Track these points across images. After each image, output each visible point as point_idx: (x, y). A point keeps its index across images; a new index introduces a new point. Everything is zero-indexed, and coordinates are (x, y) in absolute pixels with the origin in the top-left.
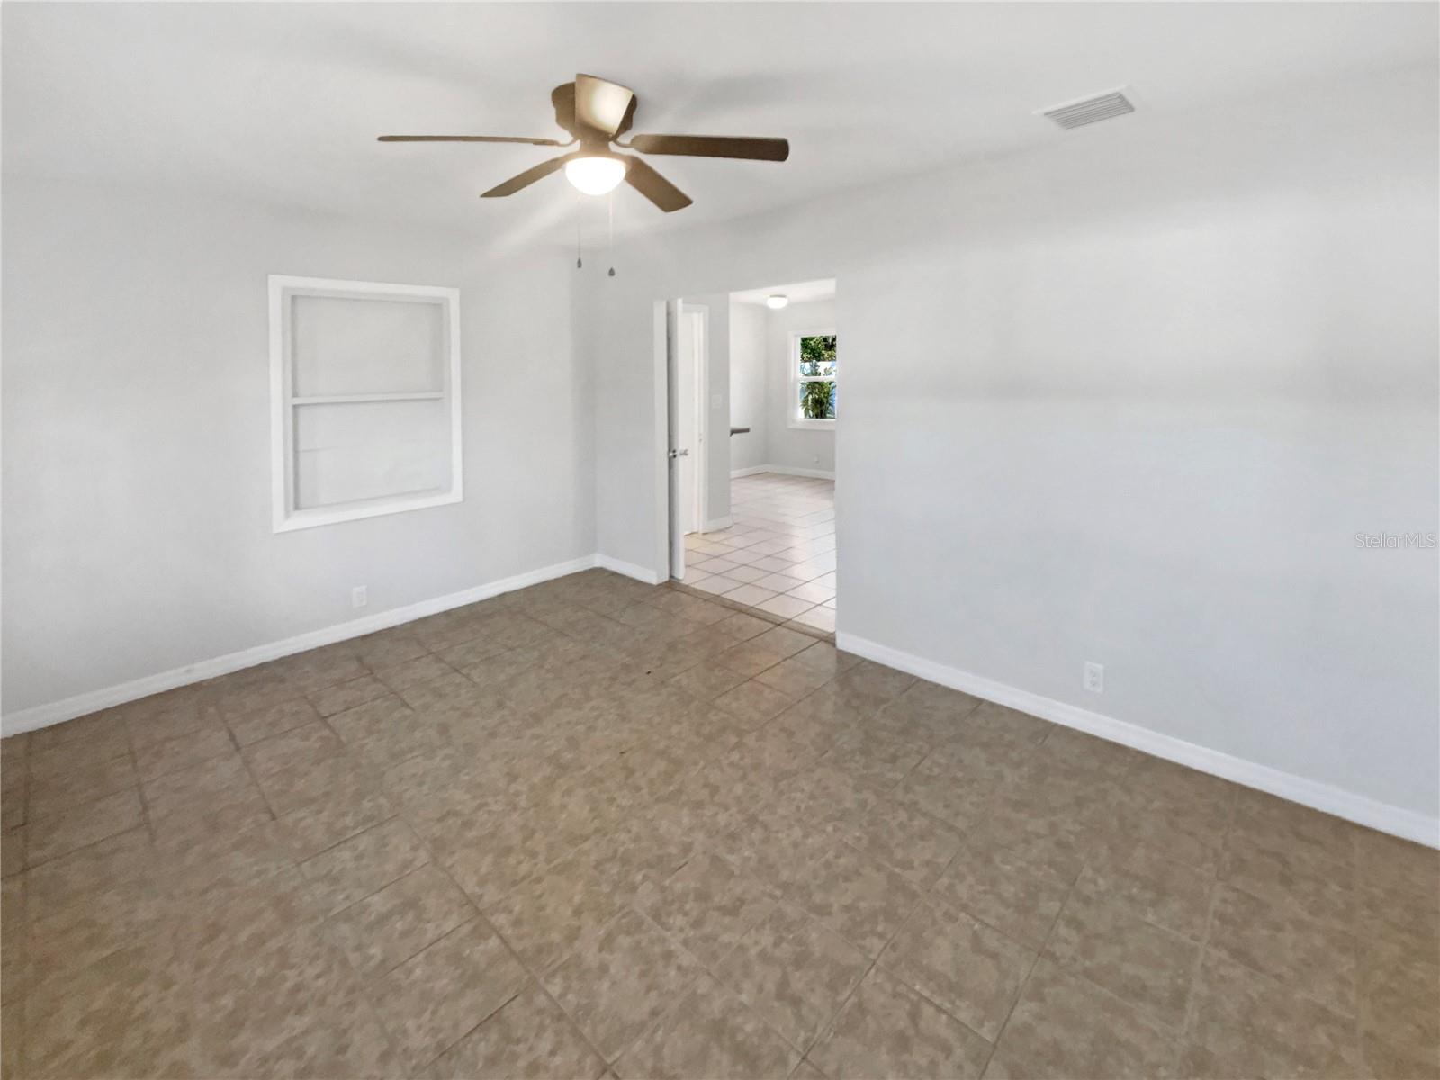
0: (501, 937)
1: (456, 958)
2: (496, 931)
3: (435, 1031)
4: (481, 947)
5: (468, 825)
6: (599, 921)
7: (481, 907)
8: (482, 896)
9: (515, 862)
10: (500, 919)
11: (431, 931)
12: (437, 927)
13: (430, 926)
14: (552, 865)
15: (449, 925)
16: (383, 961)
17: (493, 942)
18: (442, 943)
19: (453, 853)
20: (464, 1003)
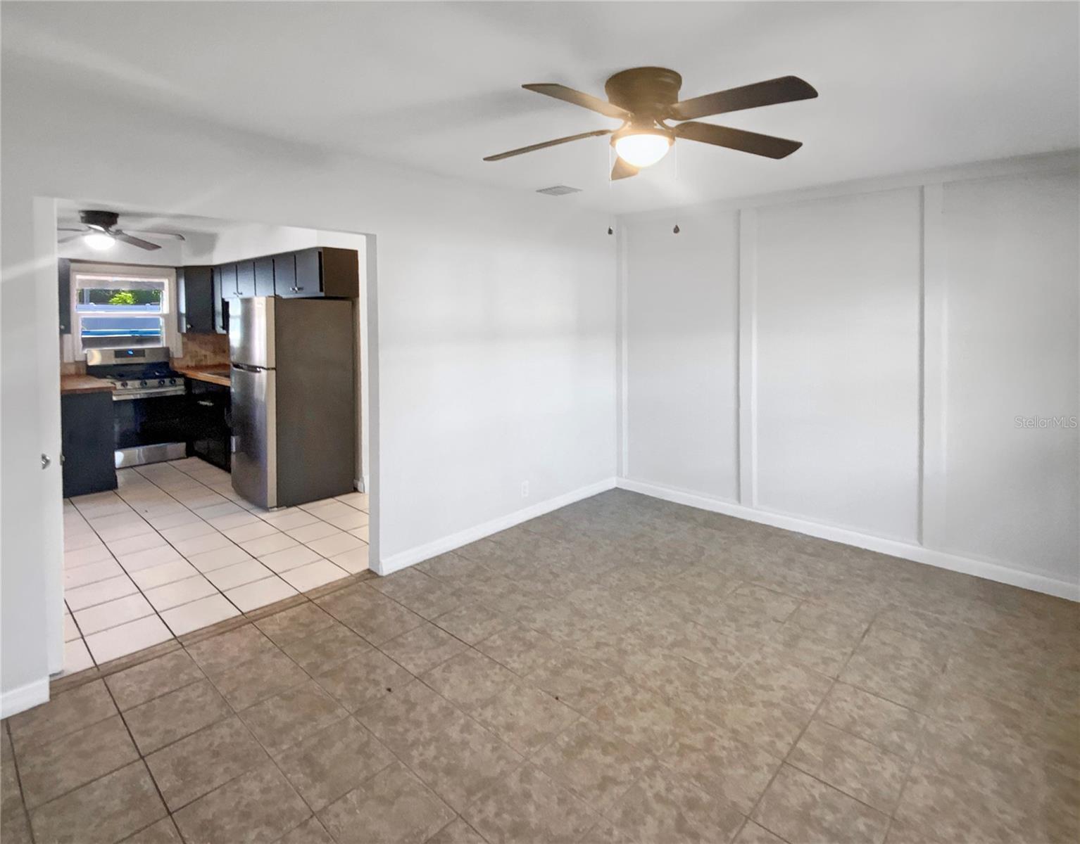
0: (796, 743)
1: (828, 764)
2: (793, 747)
3: (880, 760)
4: (810, 751)
5: (692, 804)
6: (753, 694)
7: (780, 762)
8: (768, 765)
9: (724, 752)
10: (782, 746)
11: (818, 790)
12: (813, 787)
13: (816, 793)
14: (715, 725)
15: (807, 780)
16: (865, 815)
17: (802, 745)
18: (822, 777)
19: (734, 804)
20: (852, 749)
